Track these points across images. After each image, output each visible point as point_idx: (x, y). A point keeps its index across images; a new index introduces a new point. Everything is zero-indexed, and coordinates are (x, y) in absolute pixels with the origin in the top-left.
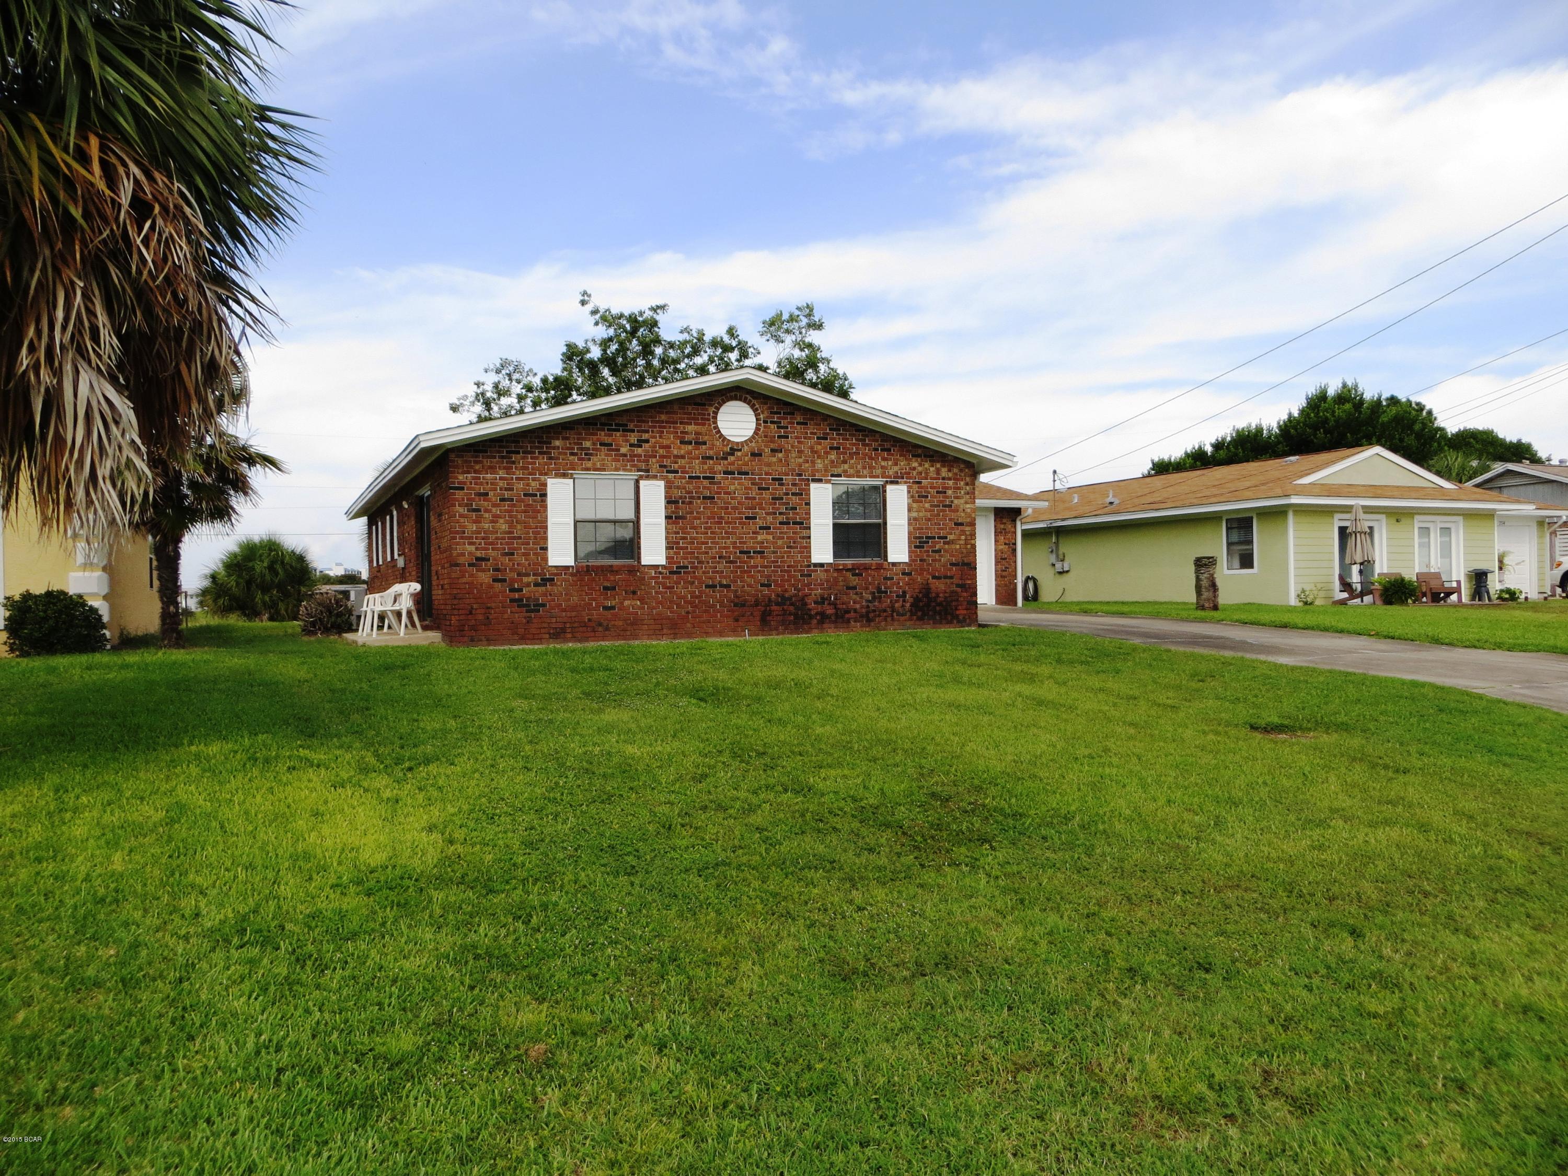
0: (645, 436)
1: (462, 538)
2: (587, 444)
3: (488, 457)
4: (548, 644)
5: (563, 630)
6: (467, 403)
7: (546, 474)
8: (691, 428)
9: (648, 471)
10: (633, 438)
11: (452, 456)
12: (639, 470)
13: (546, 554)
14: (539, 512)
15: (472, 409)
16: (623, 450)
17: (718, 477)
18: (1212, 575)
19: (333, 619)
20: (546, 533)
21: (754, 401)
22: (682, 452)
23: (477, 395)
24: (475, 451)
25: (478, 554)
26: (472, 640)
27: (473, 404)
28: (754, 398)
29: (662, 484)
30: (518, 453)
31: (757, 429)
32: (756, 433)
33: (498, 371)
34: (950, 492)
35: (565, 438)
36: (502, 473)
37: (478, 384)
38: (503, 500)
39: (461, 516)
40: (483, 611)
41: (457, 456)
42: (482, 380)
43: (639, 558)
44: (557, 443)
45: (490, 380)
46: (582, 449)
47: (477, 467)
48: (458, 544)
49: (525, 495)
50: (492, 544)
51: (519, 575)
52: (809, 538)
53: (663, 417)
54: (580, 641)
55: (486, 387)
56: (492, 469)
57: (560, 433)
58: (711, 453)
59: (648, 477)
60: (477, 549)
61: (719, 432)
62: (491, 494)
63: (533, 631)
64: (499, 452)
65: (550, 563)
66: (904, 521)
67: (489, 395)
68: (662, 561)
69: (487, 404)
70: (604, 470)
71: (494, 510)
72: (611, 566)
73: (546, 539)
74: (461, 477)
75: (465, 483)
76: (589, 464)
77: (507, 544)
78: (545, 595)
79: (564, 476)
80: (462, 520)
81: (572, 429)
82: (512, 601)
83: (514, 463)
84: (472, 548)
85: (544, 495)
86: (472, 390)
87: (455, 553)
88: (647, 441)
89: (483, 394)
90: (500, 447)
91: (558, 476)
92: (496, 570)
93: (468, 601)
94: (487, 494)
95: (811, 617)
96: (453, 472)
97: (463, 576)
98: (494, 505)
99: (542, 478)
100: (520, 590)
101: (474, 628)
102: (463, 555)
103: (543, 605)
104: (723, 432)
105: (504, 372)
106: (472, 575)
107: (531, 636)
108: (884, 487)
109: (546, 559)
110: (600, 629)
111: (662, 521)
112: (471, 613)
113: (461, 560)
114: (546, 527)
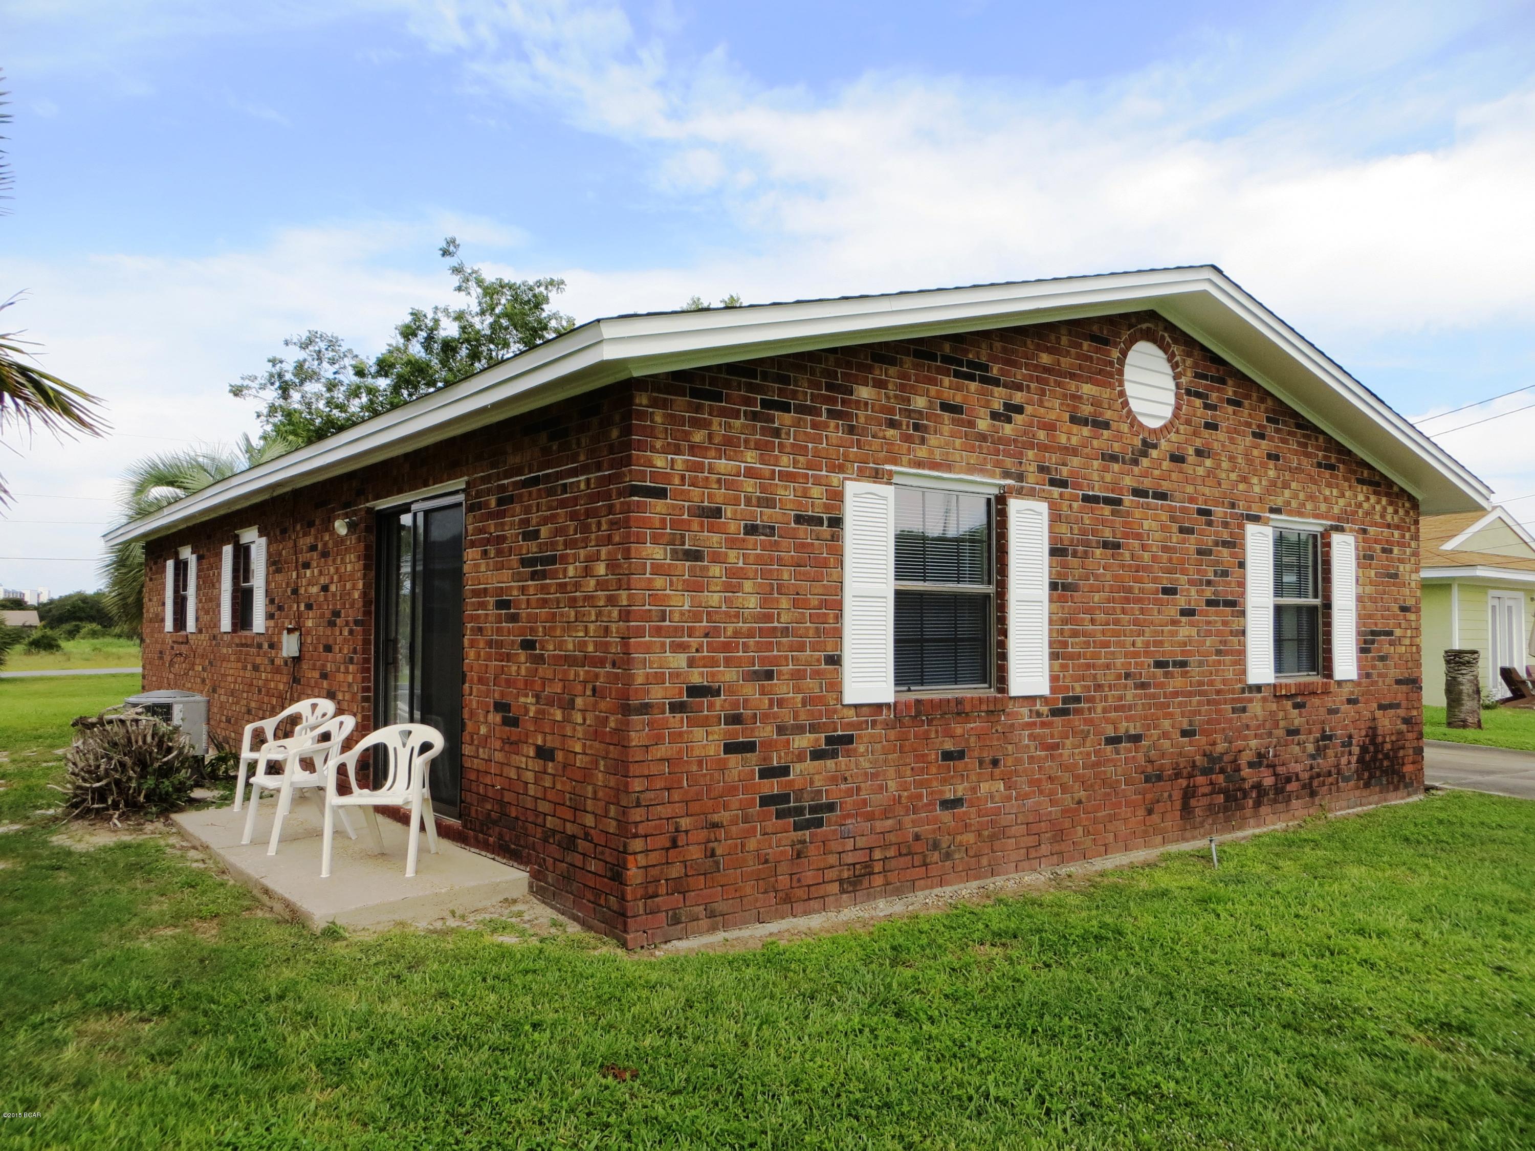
0: (1018, 398)
1: (658, 631)
2: (920, 402)
3: (723, 413)
4: (839, 908)
5: (867, 869)
6: (255, 385)
7: (841, 469)
8: (1087, 389)
9: (1020, 477)
10: (998, 397)
11: (642, 399)
12: (1006, 475)
13: (838, 674)
14: (825, 564)
15: (262, 393)
16: (983, 424)
17: (1128, 499)
18: (1476, 677)
19: (151, 782)
20: (839, 617)
21: (1175, 348)
22: (1074, 440)
23: (272, 375)
24: (695, 394)
25: (697, 677)
26: (676, 921)
27: (263, 387)
28: (1176, 341)
29: (1043, 507)
30: (786, 408)
31: (1178, 408)
32: (1176, 415)
33: (304, 346)
34: (1396, 550)
35: (880, 384)
36: (751, 457)
37: (274, 362)
38: (752, 530)
39: (658, 570)
40: (703, 835)
41: (654, 403)
42: (278, 356)
43: (1003, 680)
44: (864, 393)
45: (292, 357)
46: (909, 413)
47: (699, 436)
48: (648, 648)
49: (799, 519)
50: (726, 647)
51: (781, 730)
52: (1243, 633)
53: (1045, 359)
54: (898, 892)
55: (284, 365)
56: (729, 445)
57: (870, 369)
58: (1117, 447)
59: (1020, 493)
60: (691, 663)
61: (1126, 404)
62: (729, 511)
63: (809, 877)
64: (748, 402)
65: (848, 699)
66: (1352, 604)
67: (288, 377)
68: (1044, 689)
69: (285, 390)
70: (949, 468)
71: (732, 554)
72: (959, 702)
73: (838, 634)
74: (660, 461)
75: (667, 477)
76: (922, 452)
77: (759, 647)
78: (833, 780)
79: (877, 476)
80: (659, 582)
81: (892, 362)
82: (766, 801)
83: (777, 433)
84: (679, 661)
85: (837, 522)
86: (263, 370)
87: (640, 675)
88: (1019, 410)
89: (280, 376)
90: (751, 388)
91: (862, 475)
92: (735, 720)
93: (664, 811)
94: (717, 513)
95: (1245, 795)
96: (641, 446)
97: (658, 740)
98: (732, 543)
99: (835, 478)
100: (784, 771)
101: (679, 887)
102: (659, 679)
103: (831, 807)
104: (1134, 405)
105: (311, 348)
106: (677, 737)
107: (801, 893)
108: (1326, 534)
109: (836, 687)
110: (936, 856)
111: (1044, 592)
112: (674, 844)
113: (657, 694)
114: (839, 606)
